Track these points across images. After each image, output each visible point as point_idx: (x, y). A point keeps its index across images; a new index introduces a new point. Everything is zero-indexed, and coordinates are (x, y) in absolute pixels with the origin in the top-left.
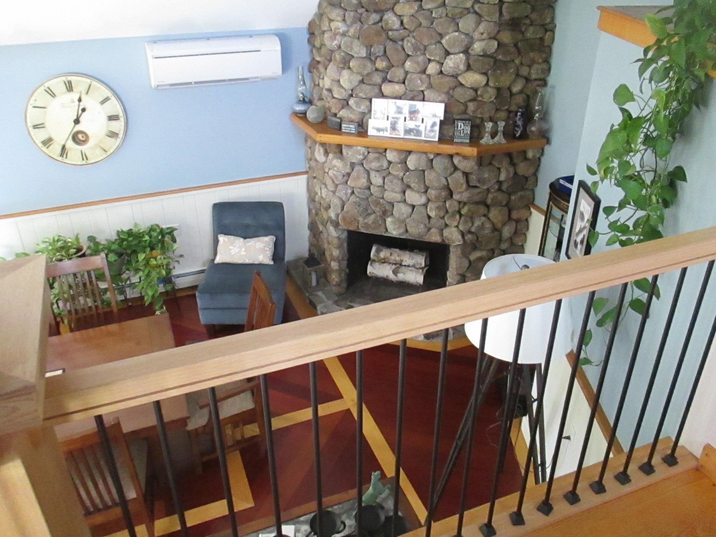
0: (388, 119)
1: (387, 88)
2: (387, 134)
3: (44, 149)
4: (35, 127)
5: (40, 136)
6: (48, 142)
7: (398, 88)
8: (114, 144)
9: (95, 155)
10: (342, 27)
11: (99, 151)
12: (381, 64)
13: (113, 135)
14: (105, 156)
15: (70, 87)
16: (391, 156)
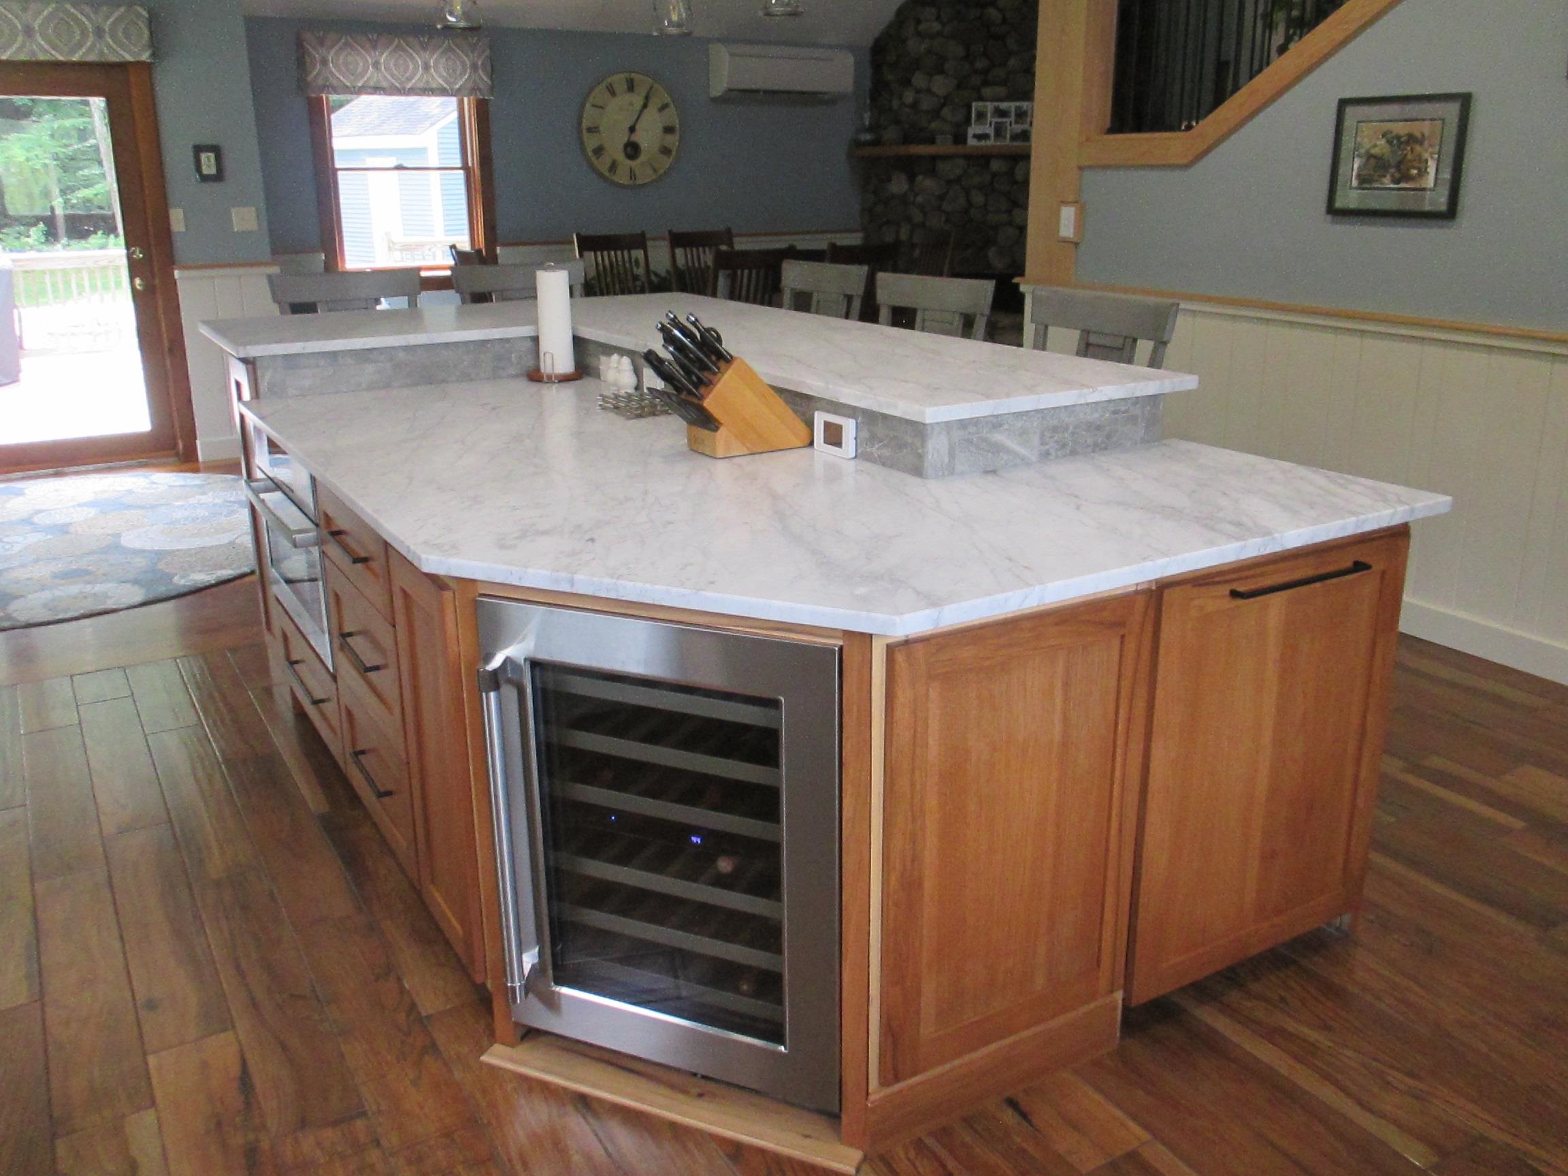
0: (991, 125)
1: (987, 91)
2: (991, 142)
3: (593, 159)
4: (590, 130)
5: (591, 142)
6: (599, 151)
7: (1001, 91)
8: (667, 162)
9: (644, 176)
10: (936, 26)
11: (649, 171)
12: (981, 64)
13: (665, 151)
14: (654, 177)
15: (631, 87)
16: (996, 165)
